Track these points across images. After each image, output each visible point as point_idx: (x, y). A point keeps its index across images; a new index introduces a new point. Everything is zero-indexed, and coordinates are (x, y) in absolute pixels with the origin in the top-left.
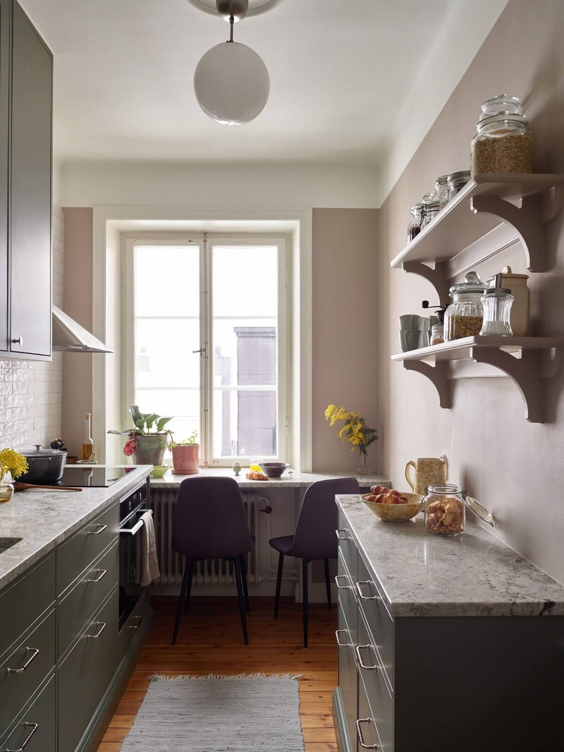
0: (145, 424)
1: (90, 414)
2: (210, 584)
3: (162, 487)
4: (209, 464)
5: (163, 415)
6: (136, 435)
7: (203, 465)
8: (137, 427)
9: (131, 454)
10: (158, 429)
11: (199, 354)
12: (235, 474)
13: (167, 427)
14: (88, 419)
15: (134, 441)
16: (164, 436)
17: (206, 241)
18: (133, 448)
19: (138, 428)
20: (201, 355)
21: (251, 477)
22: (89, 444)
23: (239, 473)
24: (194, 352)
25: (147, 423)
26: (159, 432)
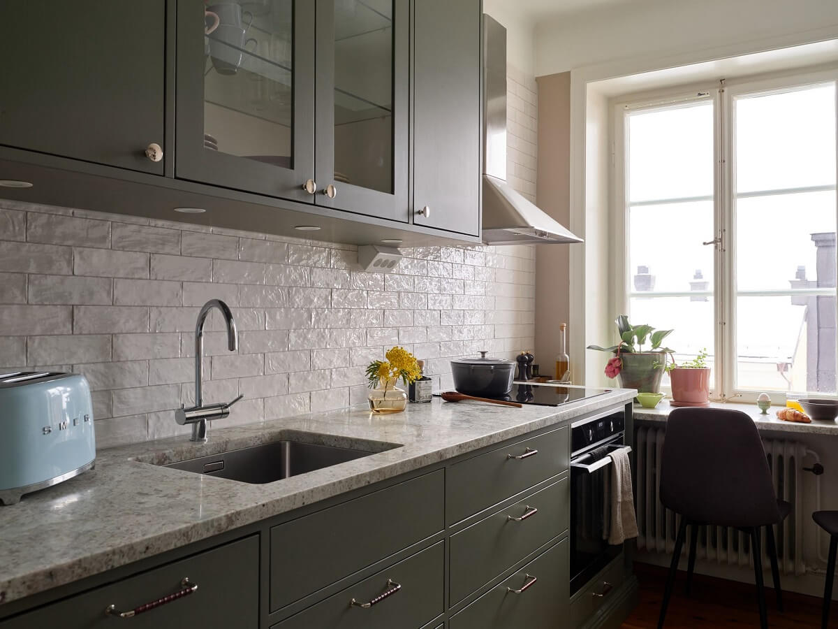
0: (636, 338)
1: (565, 325)
2: (725, 562)
3: (649, 419)
4: (726, 397)
5: (658, 327)
6: (623, 353)
7: (719, 398)
8: (624, 341)
9: (615, 376)
10: (653, 346)
11: (712, 246)
12: (761, 411)
13: (665, 343)
14: (563, 330)
15: (619, 359)
16: (661, 354)
17: (723, 91)
18: (617, 367)
19: (626, 344)
20: (716, 247)
21: (783, 416)
22: (565, 360)
23: (767, 412)
24: (704, 244)
25: (638, 336)
26: (654, 350)
